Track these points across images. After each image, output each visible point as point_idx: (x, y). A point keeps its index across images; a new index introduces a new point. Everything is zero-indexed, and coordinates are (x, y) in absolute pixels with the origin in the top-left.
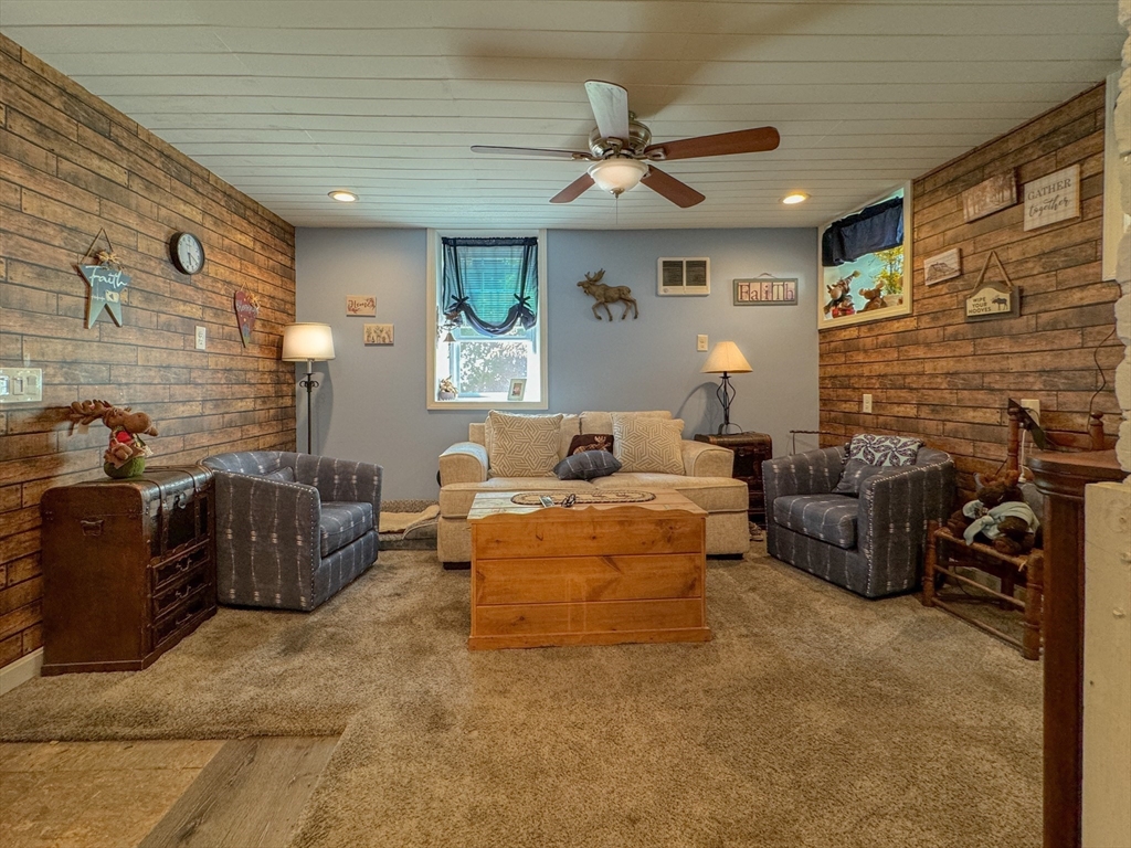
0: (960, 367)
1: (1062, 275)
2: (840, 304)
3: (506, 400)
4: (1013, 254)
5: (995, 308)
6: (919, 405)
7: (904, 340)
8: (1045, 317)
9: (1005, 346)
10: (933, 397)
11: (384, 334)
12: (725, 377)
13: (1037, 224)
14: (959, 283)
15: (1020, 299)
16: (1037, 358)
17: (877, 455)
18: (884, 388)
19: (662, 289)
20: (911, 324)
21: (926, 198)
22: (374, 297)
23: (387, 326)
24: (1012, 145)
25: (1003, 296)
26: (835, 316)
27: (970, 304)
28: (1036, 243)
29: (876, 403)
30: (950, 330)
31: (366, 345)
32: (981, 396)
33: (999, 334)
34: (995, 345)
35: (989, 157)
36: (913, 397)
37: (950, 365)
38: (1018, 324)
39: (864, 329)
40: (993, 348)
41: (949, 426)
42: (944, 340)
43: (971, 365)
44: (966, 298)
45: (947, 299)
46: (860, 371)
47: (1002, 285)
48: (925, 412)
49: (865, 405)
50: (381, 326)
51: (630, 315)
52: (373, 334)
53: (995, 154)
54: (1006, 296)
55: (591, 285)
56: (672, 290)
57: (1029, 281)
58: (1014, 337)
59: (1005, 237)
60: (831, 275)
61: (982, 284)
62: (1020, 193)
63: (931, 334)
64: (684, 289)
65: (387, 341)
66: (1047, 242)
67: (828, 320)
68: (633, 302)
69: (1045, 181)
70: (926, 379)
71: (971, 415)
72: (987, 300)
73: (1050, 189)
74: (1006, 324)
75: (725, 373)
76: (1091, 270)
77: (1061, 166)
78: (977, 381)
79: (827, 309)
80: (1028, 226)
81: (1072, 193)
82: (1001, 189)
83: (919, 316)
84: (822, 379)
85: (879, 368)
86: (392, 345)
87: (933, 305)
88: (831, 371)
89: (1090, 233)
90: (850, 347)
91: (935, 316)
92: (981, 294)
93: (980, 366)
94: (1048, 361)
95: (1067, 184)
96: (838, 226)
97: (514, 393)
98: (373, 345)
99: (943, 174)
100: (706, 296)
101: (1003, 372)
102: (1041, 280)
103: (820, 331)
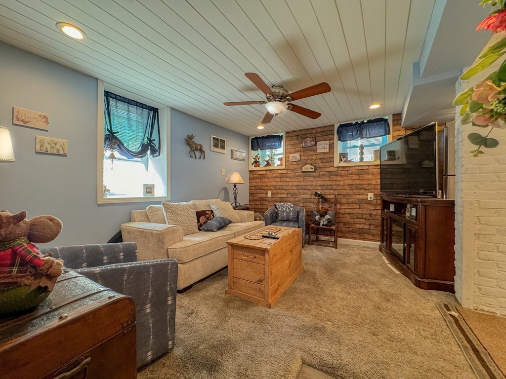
0: (300, 184)
1: (325, 164)
2: (256, 163)
3: (143, 196)
4: (314, 157)
5: (310, 170)
6: (287, 194)
7: (282, 176)
8: (321, 173)
9: (312, 179)
10: (292, 192)
11: (58, 147)
12: (235, 186)
13: (320, 152)
14: (300, 162)
15: (316, 168)
16: (319, 182)
17: (284, 209)
18: (275, 189)
19: (213, 148)
20: (285, 171)
21: (289, 138)
22: (47, 115)
23: (61, 141)
24: (314, 131)
25: (312, 167)
26: (255, 166)
27: (303, 168)
28: (319, 156)
29: (272, 194)
30: (297, 174)
31: (37, 153)
32: (306, 191)
33: (310, 176)
34: (309, 179)
35: (308, 132)
36: (286, 192)
37: (297, 183)
38: (315, 174)
39: (268, 172)
40: (309, 180)
41: (297, 199)
42: (295, 177)
43: (303, 183)
44: (302, 166)
45: (296, 166)
46: (267, 184)
47: (311, 164)
48: (289, 196)
49: (268, 194)
50: (56, 140)
51: (202, 157)
52: (46, 145)
53: (309, 132)
54: (313, 167)
55: (189, 141)
56: (216, 149)
57: (318, 164)
58: (314, 177)
59: (312, 153)
60: (254, 153)
61: (306, 164)
62: (316, 143)
63: (291, 175)
64: (219, 150)
65: (61, 152)
66: (322, 156)
67: (253, 168)
68: (204, 152)
69: (322, 142)
70: (289, 187)
71: (303, 196)
72: (308, 168)
73: (323, 144)
74: (312, 174)
75: (235, 184)
76: (331, 164)
77: (325, 140)
78: (304, 187)
79: (252, 164)
80: (318, 152)
81: (327, 146)
82: (311, 141)
83: (287, 170)
84: (250, 187)
85: (273, 184)
86: (65, 155)
87: (292, 167)
88: (254, 184)
89: (331, 156)
90: (262, 177)
91: (292, 170)
92: (307, 166)
93: (305, 184)
94: (322, 183)
95: (327, 144)
96: (256, 138)
97: (147, 192)
98: (46, 153)
99: (295, 133)
100: (224, 154)
101: (311, 185)
102: (320, 165)
103: (250, 171)
